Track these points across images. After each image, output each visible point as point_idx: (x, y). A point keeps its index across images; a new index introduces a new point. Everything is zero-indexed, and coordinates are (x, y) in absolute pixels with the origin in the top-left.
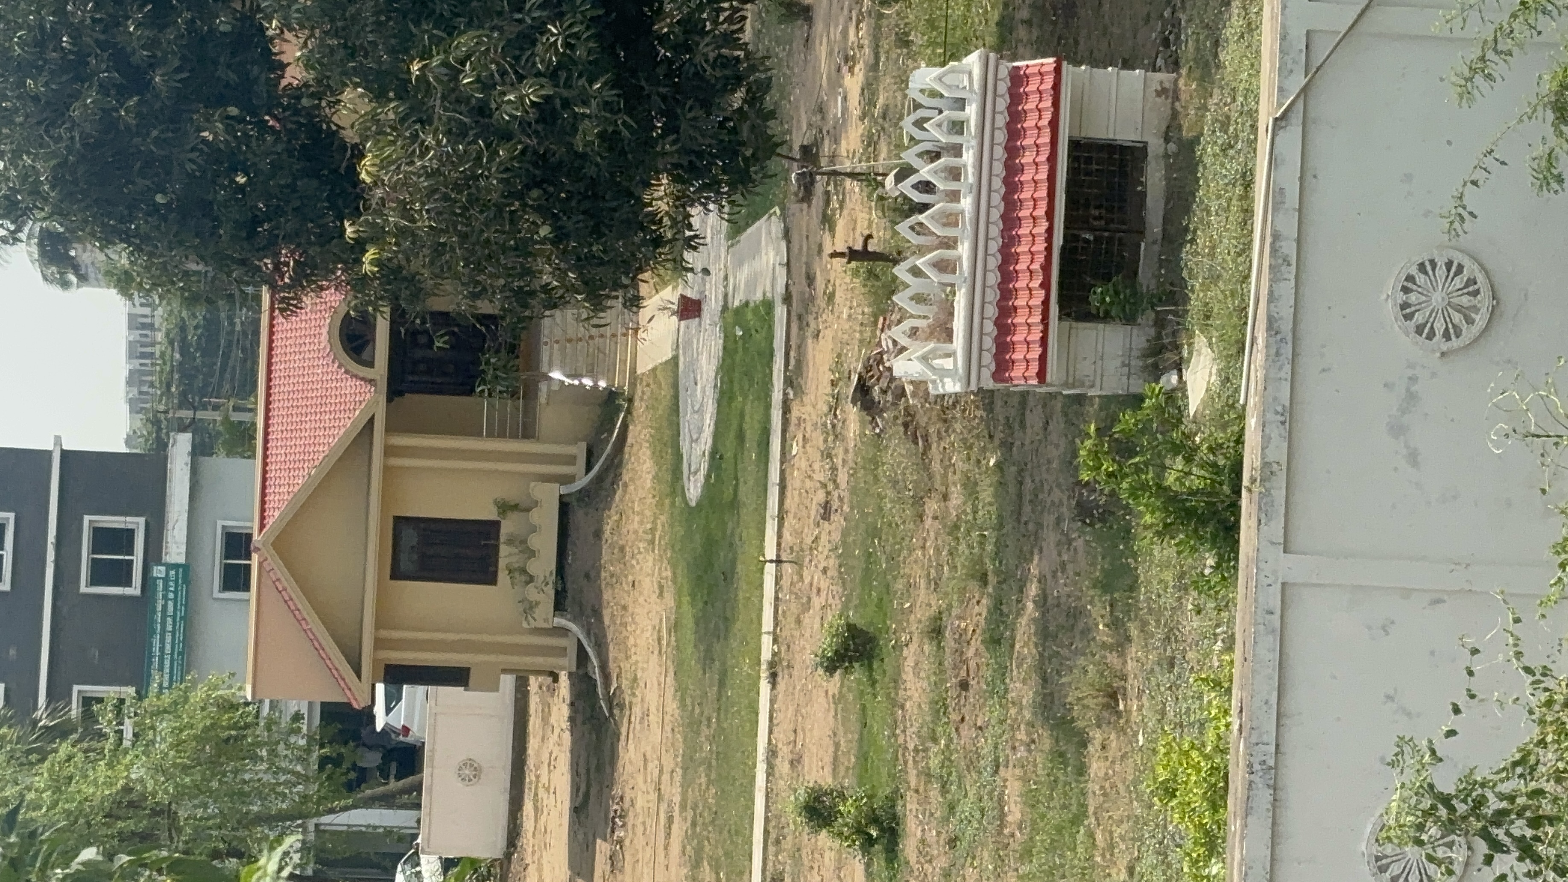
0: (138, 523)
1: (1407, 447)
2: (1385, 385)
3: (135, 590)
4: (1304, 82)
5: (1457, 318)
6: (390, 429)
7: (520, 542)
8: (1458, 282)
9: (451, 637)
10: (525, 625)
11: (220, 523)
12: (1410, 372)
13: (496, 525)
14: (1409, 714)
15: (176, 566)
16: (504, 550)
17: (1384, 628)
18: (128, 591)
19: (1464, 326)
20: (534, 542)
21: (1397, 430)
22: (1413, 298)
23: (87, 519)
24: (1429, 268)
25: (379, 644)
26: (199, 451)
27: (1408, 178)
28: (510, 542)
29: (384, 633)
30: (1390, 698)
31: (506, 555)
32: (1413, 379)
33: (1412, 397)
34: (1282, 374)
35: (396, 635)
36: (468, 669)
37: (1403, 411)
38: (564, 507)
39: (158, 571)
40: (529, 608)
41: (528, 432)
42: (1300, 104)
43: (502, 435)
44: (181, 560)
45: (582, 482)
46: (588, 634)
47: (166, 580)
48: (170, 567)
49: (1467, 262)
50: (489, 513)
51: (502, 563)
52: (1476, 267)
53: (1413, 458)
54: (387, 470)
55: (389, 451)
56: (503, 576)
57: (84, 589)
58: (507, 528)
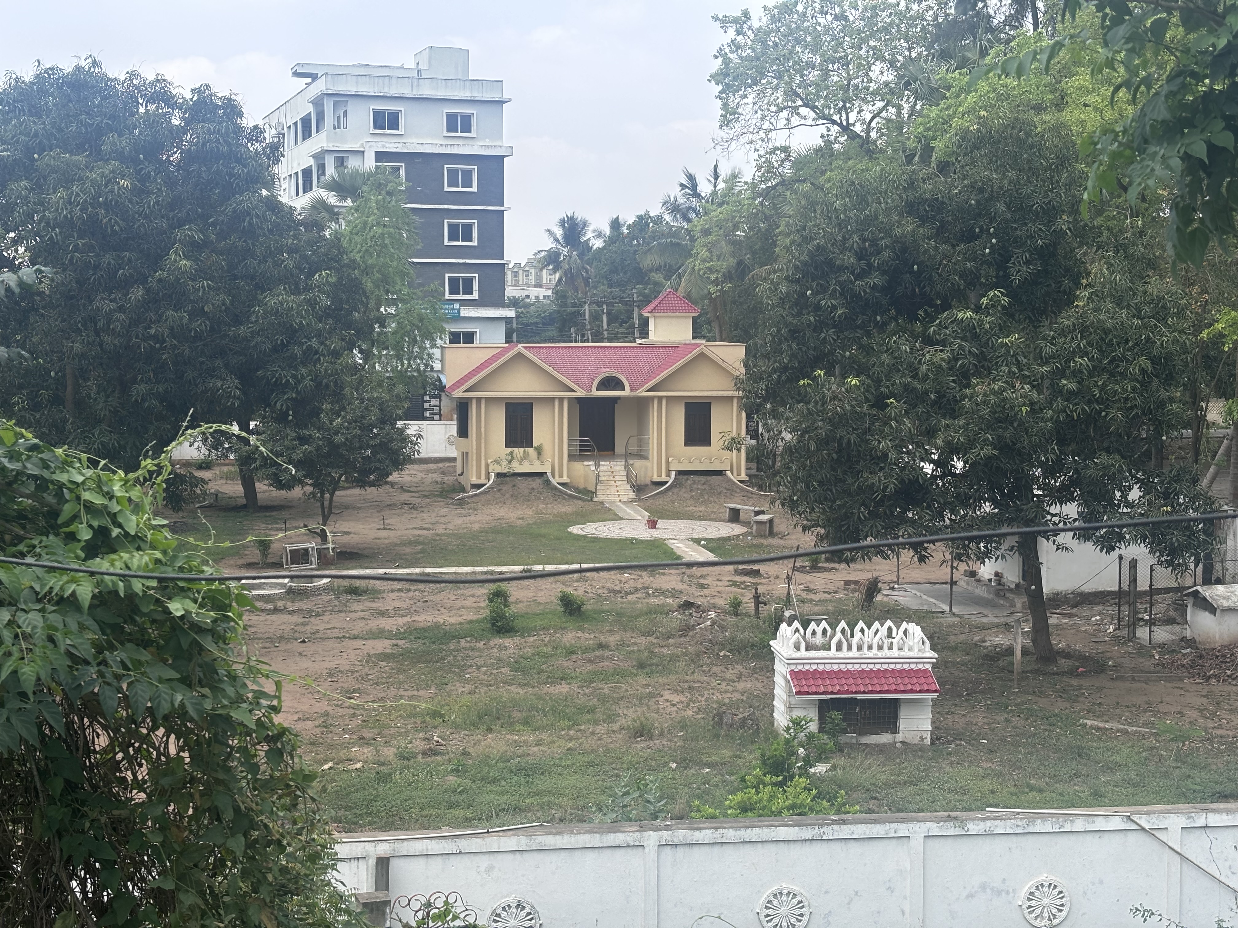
0: (476, 296)
1: (976, 892)
2: (1004, 880)
3: (447, 296)
4: (1147, 828)
5: (1038, 912)
6: (570, 399)
7: (526, 456)
8: (1054, 911)
9: (483, 430)
10: (490, 461)
11: (478, 330)
12: (1011, 891)
13: (532, 446)
14: (849, 904)
15: (459, 312)
16: (521, 450)
17: (890, 888)
18: (447, 293)
19: (1033, 915)
20: (526, 463)
21: (983, 887)
22: (1046, 889)
23: (477, 275)
24: (1060, 896)
25: (479, 399)
26: (507, 320)
27: (1101, 882)
28: (524, 452)
29: (483, 402)
30: (856, 893)
31: (519, 452)
32: (1008, 893)
33: (999, 893)
34: (1008, 829)
35: (483, 406)
36: (467, 437)
37: (992, 889)
38: (541, 475)
39: (456, 306)
40: (497, 462)
41: (571, 457)
42: (1135, 827)
43: (569, 446)
44: (462, 315)
45: (554, 482)
46: (488, 488)
47: (453, 309)
48: (459, 310)
49: (1063, 914)
50: (535, 444)
51: (516, 450)
52: (1062, 919)
53: (971, 896)
54: (552, 399)
55: (561, 399)
56: (510, 450)
57: (447, 275)
58: (531, 450)
